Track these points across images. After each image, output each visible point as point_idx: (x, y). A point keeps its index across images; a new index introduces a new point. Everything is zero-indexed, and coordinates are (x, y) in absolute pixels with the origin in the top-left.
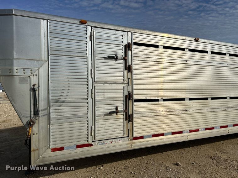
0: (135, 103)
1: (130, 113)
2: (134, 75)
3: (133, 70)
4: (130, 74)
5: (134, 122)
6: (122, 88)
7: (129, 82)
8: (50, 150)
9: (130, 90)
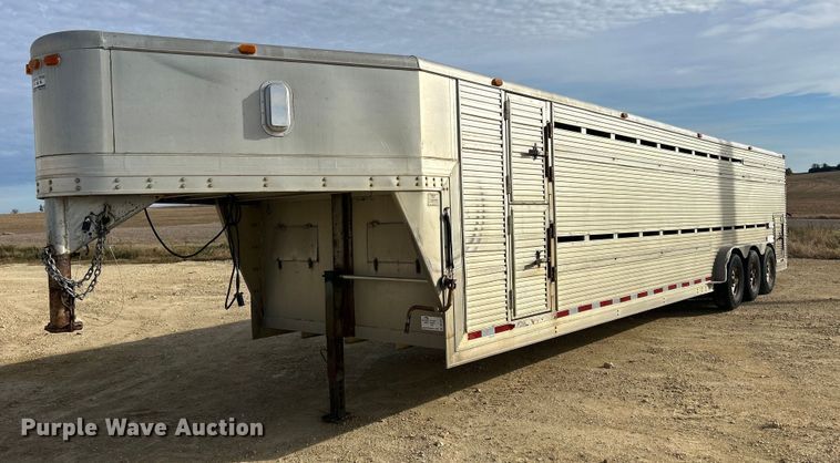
0: (559, 245)
1: (553, 265)
2: (556, 189)
3: (556, 179)
4: (550, 184)
5: (559, 283)
6: (542, 214)
7: (551, 202)
8: (466, 336)
9: (552, 219)
